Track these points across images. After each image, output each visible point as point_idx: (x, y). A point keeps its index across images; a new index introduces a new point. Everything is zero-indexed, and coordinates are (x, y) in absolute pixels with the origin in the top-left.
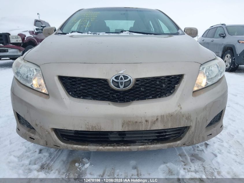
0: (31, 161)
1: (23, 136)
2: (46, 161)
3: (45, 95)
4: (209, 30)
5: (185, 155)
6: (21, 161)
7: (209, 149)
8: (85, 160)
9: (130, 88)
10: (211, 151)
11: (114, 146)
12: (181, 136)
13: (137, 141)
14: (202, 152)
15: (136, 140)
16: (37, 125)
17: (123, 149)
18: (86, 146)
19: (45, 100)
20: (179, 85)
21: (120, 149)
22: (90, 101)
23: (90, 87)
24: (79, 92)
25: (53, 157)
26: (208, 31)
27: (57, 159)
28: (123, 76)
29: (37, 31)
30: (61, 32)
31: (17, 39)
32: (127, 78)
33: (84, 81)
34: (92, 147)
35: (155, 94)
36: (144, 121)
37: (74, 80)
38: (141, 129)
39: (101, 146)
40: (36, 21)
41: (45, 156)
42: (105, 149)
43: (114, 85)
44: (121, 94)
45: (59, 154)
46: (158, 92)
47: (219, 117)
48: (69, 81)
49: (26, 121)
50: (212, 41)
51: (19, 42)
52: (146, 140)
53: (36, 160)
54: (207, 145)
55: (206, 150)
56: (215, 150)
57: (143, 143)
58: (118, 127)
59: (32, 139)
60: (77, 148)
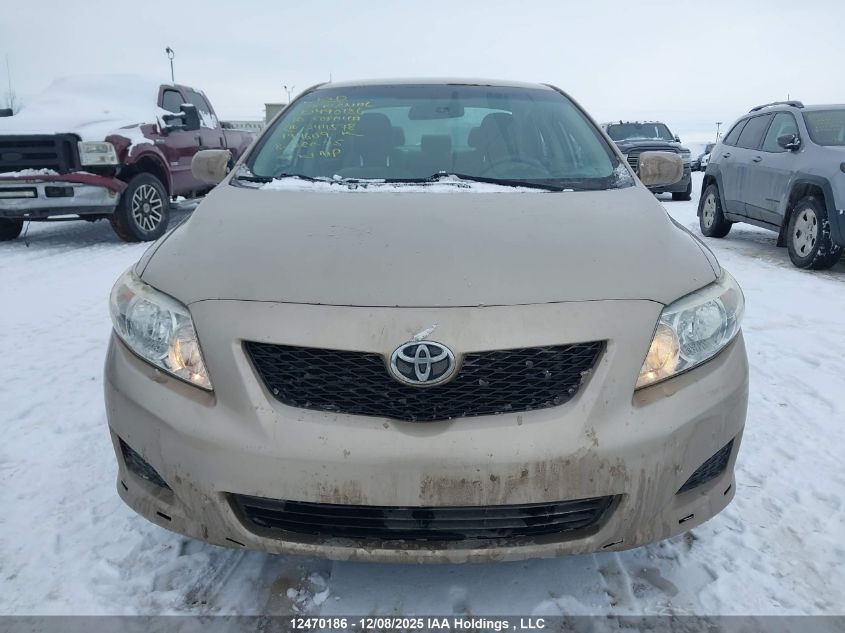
0: (157, 578)
1: (138, 505)
2: (202, 579)
3: (204, 393)
4: (746, 120)
5: (619, 573)
6: (129, 578)
7: (697, 555)
8: (316, 580)
9: (448, 380)
10: (702, 560)
11: (399, 547)
12: (598, 523)
13: (468, 536)
14: (674, 562)
15: (465, 530)
16: (178, 479)
17: (425, 557)
18: (319, 544)
19: (204, 409)
20: (593, 373)
21: (417, 557)
22: (333, 415)
23: (331, 374)
24: (302, 389)
25: (220, 565)
26: (743, 124)
27: (233, 573)
28: (428, 346)
29: (167, 123)
30: (249, 174)
31: (102, 155)
32: (440, 351)
33: (316, 357)
34: (336, 548)
35: (521, 397)
36: (486, 480)
37: (287, 353)
38: (477, 503)
39: (361, 547)
40: (166, 91)
41: (197, 563)
42: (373, 556)
43: (403, 373)
44: (419, 397)
45: (238, 559)
46: (531, 391)
47: (720, 462)
48: (272, 355)
49: (147, 464)
50: (755, 161)
51: (108, 162)
52: (493, 531)
53: (172, 575)
54: (691, 539)
55: (686, 557)
56: (715, 557)
57: (484, 540)
58: (409, 496)
59: (163, 517)
60: (292, 549)
